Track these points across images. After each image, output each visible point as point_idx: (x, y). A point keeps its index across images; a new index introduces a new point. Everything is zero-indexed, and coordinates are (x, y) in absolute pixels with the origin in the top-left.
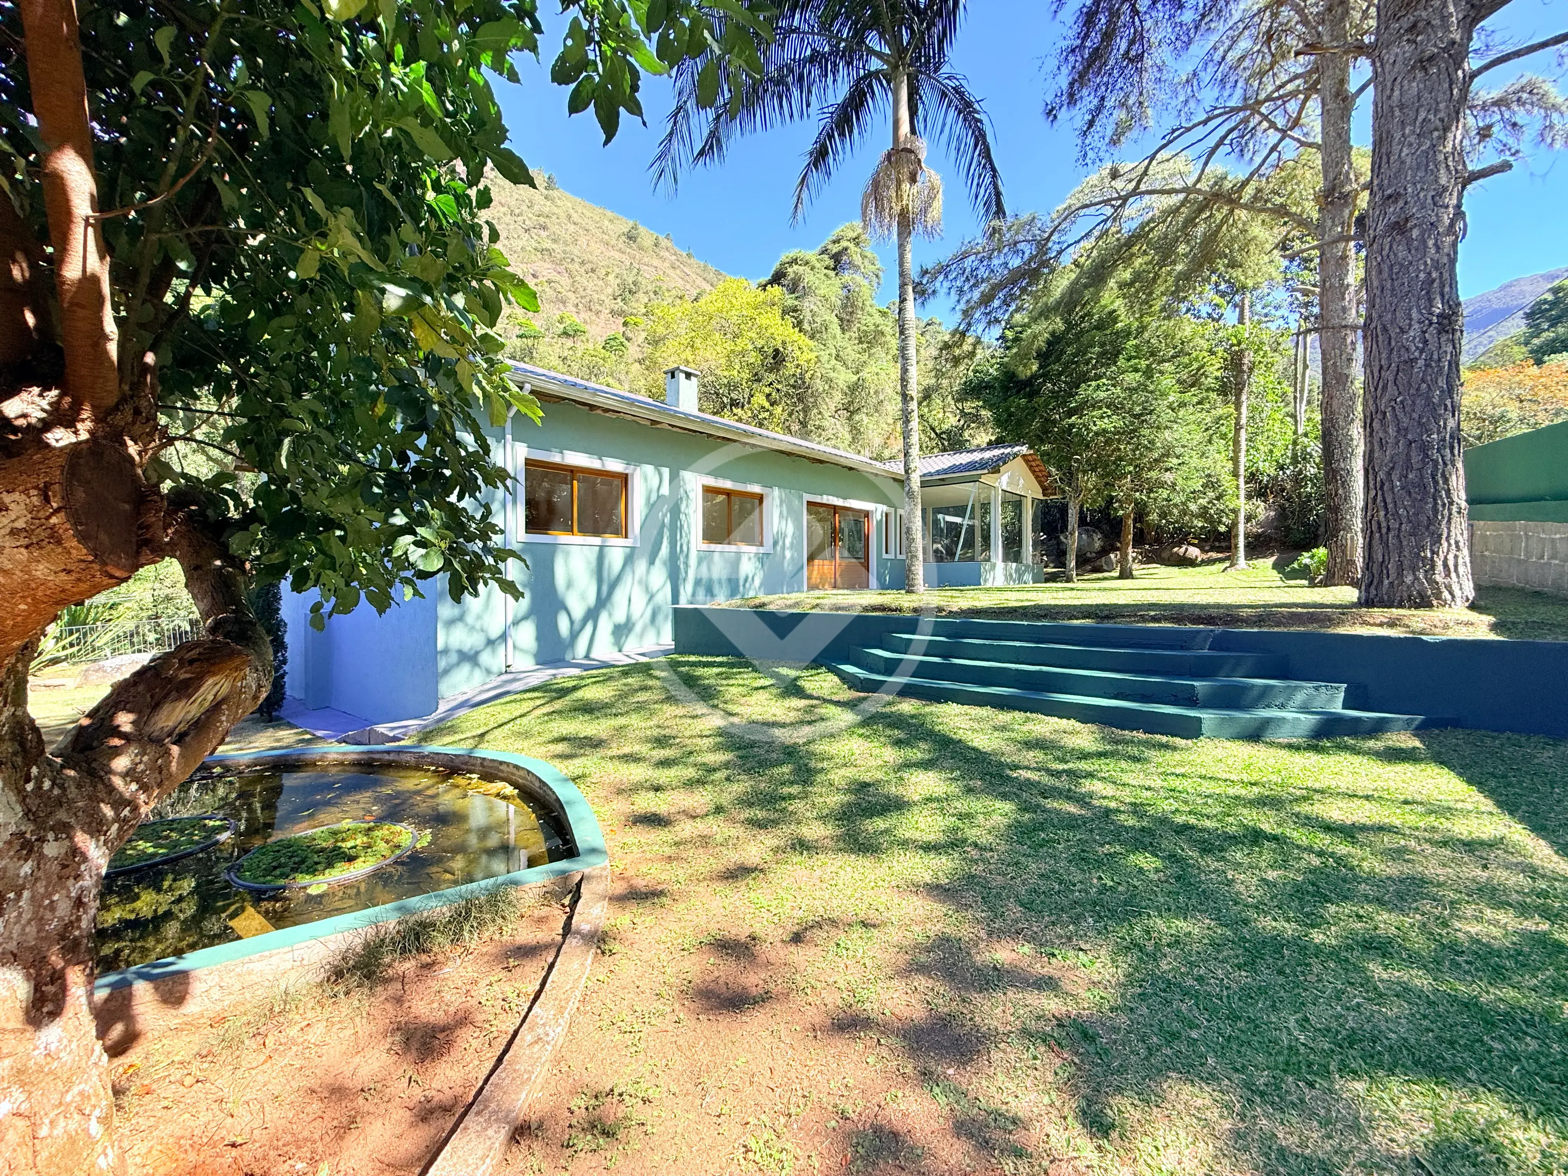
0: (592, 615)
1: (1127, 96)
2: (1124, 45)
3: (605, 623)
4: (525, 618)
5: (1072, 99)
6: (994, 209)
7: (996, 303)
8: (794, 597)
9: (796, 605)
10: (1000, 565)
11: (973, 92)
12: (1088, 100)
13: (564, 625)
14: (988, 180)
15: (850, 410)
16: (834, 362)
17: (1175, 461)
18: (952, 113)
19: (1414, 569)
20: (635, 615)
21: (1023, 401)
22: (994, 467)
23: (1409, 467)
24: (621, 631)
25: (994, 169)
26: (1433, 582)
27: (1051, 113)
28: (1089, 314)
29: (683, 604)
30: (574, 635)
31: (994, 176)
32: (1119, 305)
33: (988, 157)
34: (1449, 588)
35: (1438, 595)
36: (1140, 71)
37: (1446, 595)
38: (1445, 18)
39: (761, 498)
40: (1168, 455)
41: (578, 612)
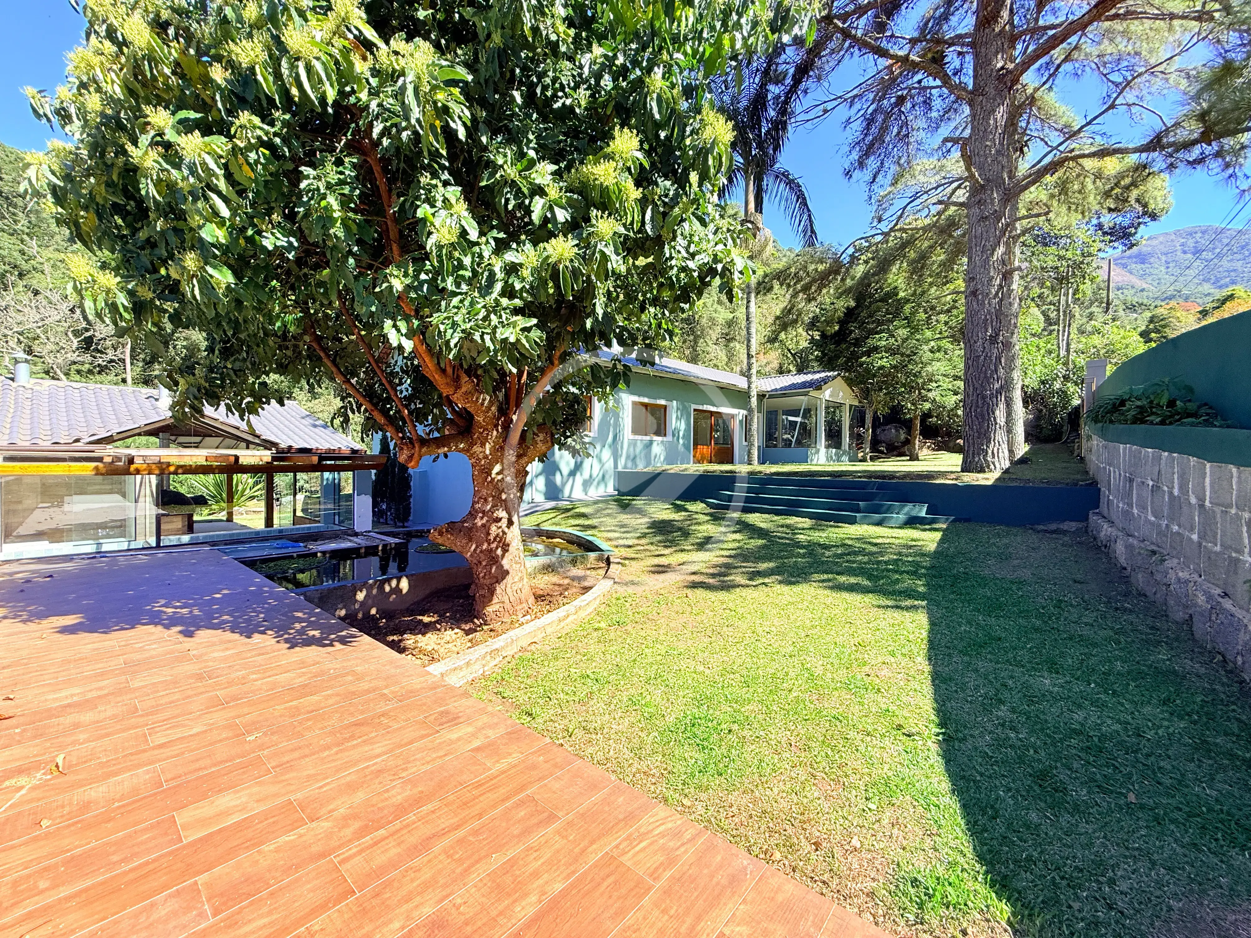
0: (572, 473)
1: (900, 158)
2: (895, 130)
3: (579, 479)
4: (540, 474)
5: (861, 164)
6: (809, 233)
7: (813, 289)
8: (684, 466)
9: (686, 470)
10: (823, 450)
11: (794, 173)
12: (872, 163)
13: (558, 479)
14: (805, 217)
15: (728, 339)
16: (715, 306)
17: (935, 385)
18: (782, 185)
19: (979, 455)
20: (594, 475)
21: (832, 347)
22: (818, 385)
23: (977, 406)
24: (586, 484)
25: (809, 210)
26: (986, 460)
27: (848, 174)
28: (881, 288)
29: (620, 468)
30: (564, 484)
31: (809, 216)
32: (901, 283)
33: (806, 204)
34: (993, 463)
35: (988, 467)
36: (908, 144)
37: (992, 467)
38: (993, 200)
39: (665, 407)
40: (931, 381)
41: (565, 471)
